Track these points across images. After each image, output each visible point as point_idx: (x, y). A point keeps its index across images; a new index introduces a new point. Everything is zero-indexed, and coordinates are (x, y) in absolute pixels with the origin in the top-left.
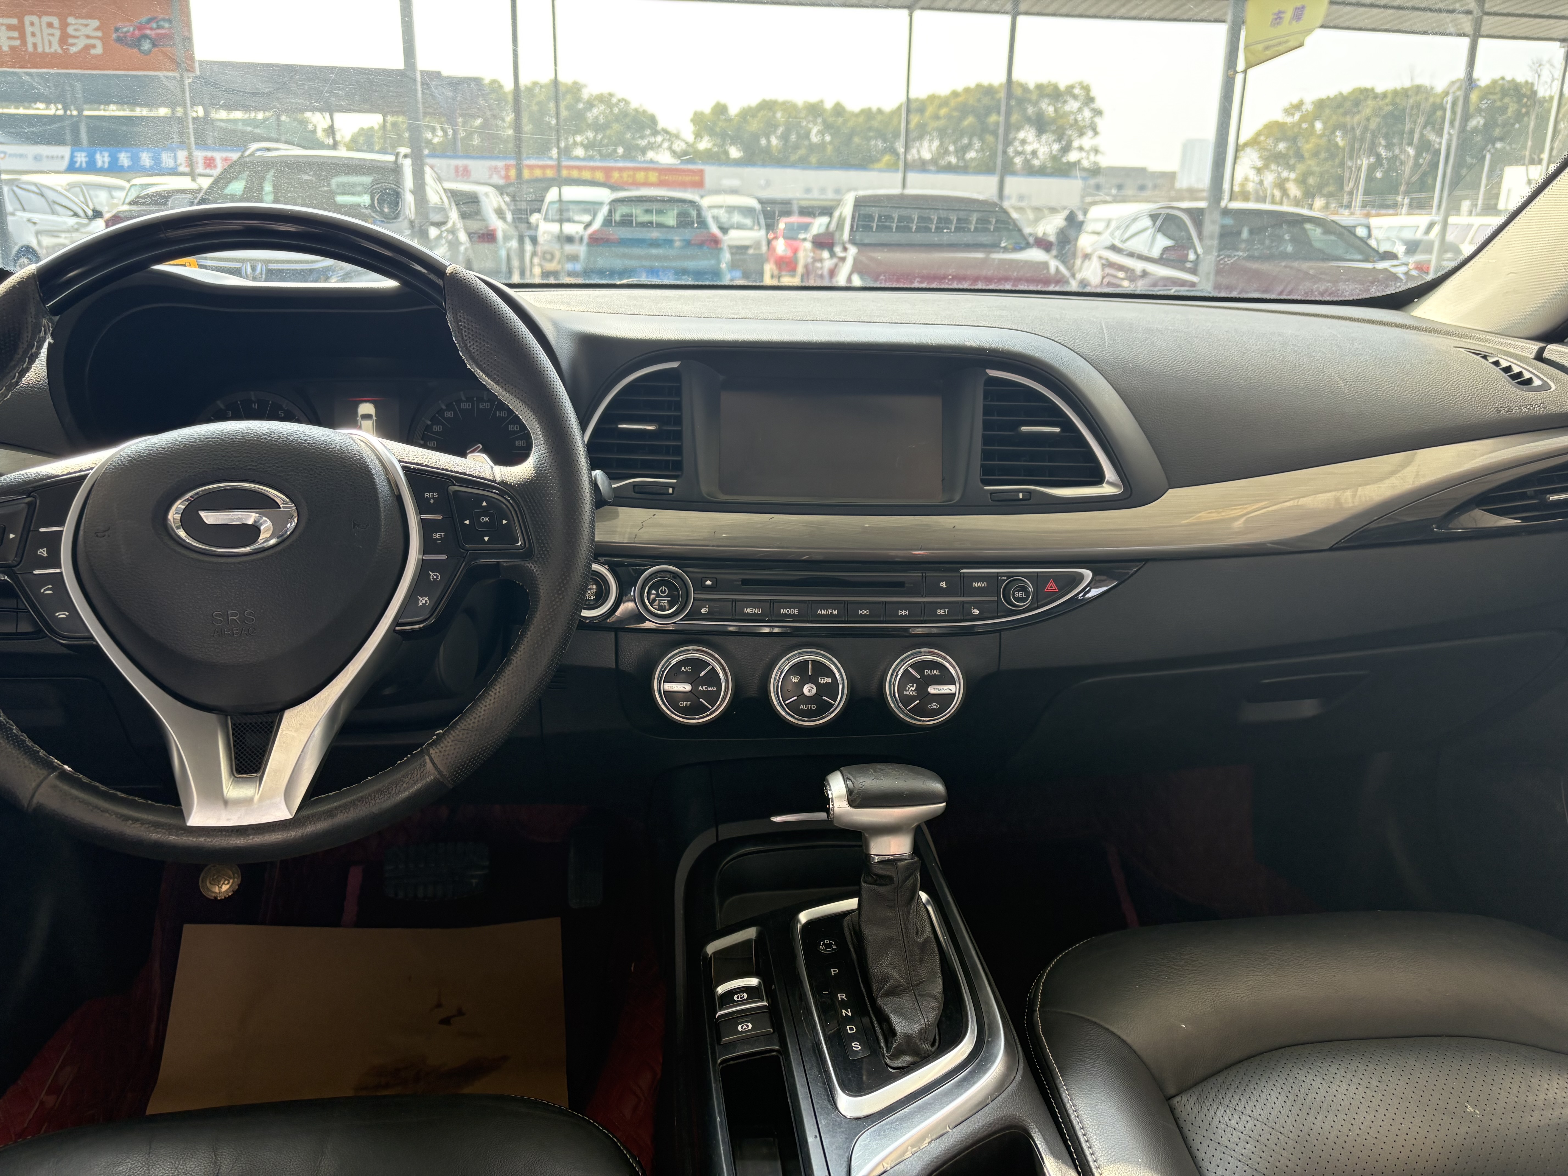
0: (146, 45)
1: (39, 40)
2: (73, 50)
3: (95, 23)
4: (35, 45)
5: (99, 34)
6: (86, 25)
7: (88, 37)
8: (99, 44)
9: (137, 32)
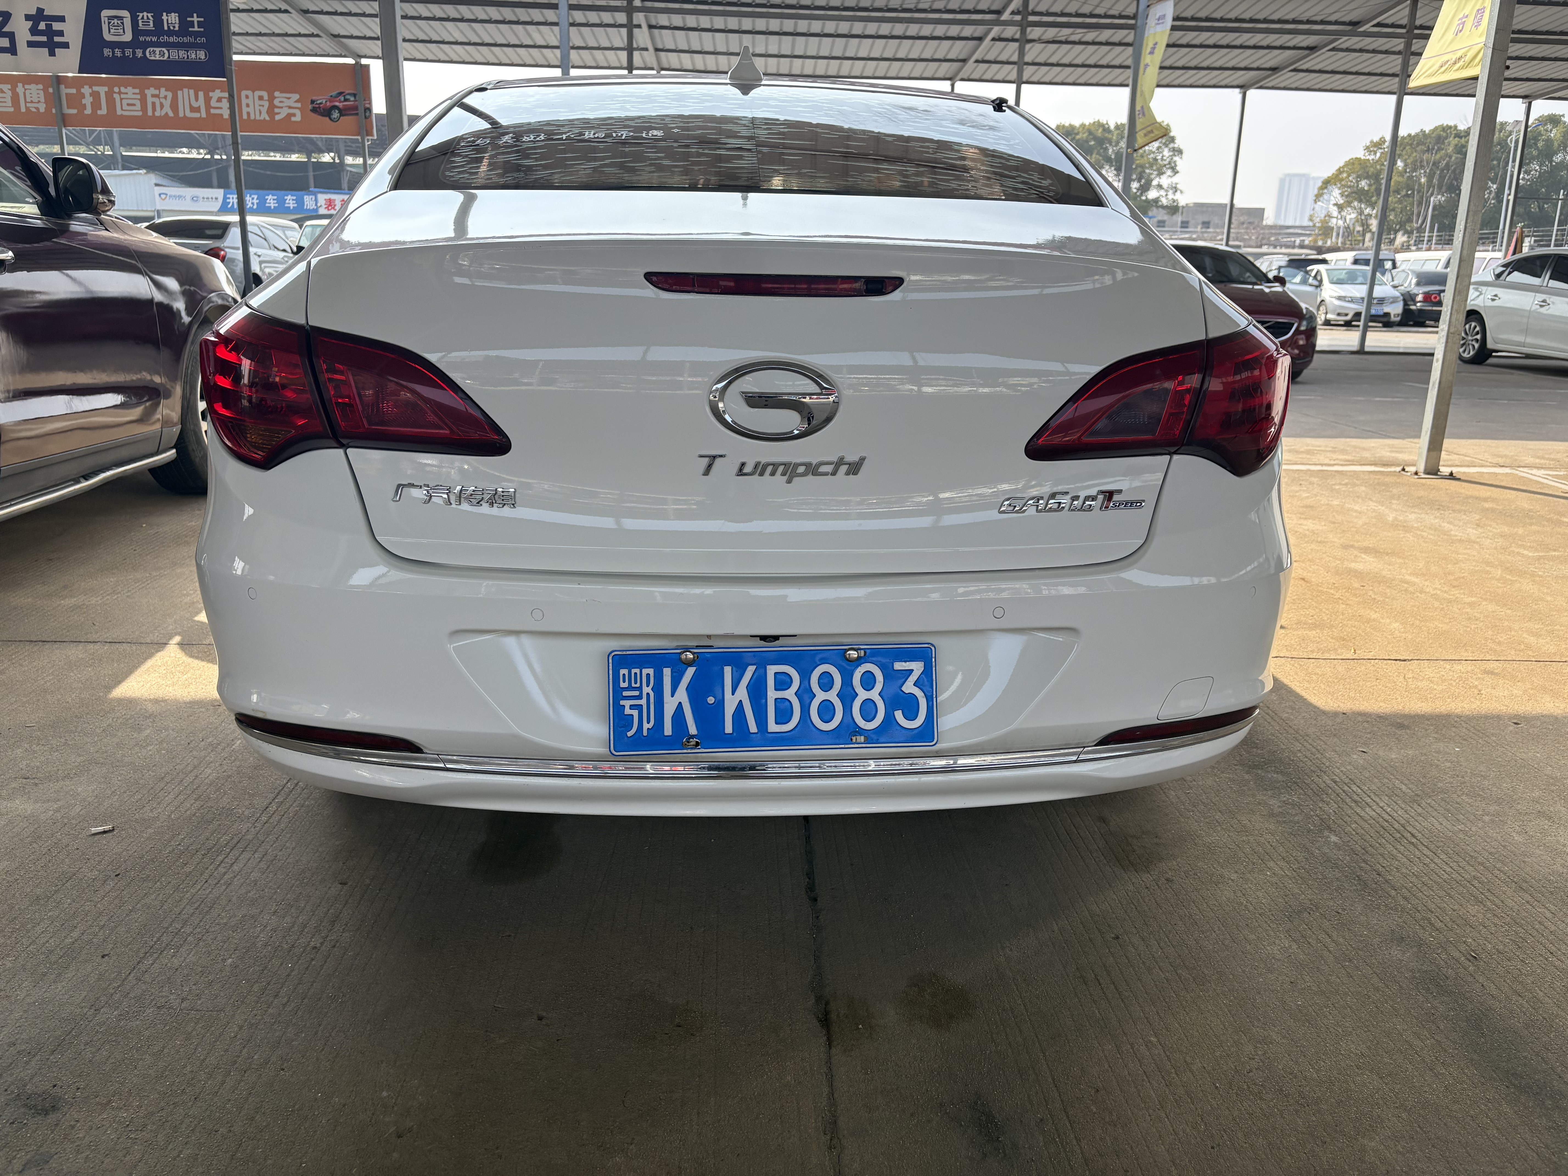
0: (336, 114)
1: (251, 110)
2: (277, 118)
3: (296, 96)
4: (248, 114)
5: (299, 105)
6: (289, 98)
7: (290, 107)
8: (298, 113)
9: (328, 104)
